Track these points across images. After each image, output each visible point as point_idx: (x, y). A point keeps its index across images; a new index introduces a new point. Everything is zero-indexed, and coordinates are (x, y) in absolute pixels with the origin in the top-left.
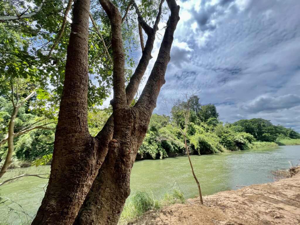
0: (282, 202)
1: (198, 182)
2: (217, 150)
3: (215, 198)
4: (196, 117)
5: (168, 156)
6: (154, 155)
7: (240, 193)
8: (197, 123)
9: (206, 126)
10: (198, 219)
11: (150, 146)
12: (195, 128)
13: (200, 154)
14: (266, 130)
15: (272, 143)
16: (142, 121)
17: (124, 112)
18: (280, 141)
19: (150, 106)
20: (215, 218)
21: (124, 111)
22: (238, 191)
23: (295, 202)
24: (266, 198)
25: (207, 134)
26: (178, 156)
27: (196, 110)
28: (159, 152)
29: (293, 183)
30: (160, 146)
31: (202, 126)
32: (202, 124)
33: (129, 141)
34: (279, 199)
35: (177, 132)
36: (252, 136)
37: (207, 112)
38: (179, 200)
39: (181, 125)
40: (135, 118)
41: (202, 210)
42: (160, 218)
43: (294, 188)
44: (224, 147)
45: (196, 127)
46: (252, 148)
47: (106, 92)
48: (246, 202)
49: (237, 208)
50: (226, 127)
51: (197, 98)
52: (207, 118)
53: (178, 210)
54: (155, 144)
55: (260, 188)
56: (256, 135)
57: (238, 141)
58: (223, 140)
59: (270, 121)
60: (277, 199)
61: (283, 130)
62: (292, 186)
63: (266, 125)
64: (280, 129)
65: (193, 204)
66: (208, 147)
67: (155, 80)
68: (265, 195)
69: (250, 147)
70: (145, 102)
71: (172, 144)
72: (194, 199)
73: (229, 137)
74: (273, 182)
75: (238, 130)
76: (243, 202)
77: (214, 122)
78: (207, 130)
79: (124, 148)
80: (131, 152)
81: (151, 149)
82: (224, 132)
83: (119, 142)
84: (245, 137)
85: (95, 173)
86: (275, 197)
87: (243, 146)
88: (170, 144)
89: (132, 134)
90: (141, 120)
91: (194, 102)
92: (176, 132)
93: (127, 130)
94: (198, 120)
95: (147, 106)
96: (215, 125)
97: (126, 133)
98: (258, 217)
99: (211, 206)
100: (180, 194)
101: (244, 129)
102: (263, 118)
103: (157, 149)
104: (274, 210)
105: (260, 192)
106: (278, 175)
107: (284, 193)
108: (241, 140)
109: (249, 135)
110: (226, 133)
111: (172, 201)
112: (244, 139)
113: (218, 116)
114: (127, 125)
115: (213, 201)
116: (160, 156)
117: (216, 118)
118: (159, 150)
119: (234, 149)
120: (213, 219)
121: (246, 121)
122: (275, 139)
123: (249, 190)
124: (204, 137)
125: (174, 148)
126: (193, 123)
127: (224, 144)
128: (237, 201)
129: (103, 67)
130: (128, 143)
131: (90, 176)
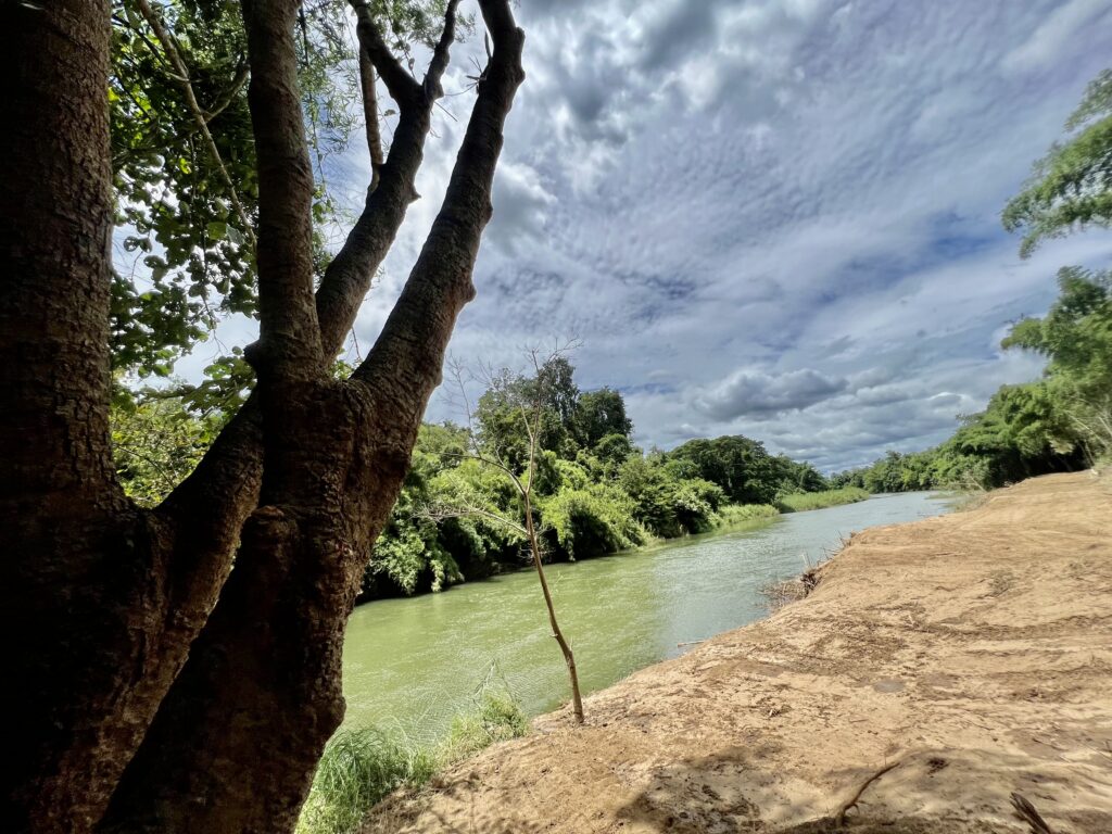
0: (786, 668)
1: (568, 654)
2: (625, 540)
3: (619, 695)
4: (564, 434)
5: (462, 577)
6: (408, 580)
7: (688, 666)
8: (566, 452)
9: (592, 461)
10: (569, 778)
11: (392, 546)
12: (558, 470)
13: (575, 556)
14: (752, 470)
15: (767, 508)
16: (387, 433)
17: (313, 396)
18: (783, 501)
19: (418, 378)
20: (621, 758)
21: (312, 390)
22: (685, 660)
23: (814, 660)
24: (750, 667)
25: (596, 488)
26: (502, 571)
27: (564, 408)
28: (428, 565)
29: (811, 613)
30: (434, 544)
31: (582, 463)
32: (581, 455)
33: (338, 510)
34: (780, 662)
35: (499, 486)
36: (719, 489)
37: (597, 414)
38: (503, 729)
39: (512, 460)
40: (359, 420)
41: (581, 744)
42: (434, 813)
43: (812, 624)
44: (646, 528)
45: (562, 465)
46: (718, 524)
47: (191, 314)
48: (704, 688)
49: (682, 712)
50: (652, 464)
51: (566, 366)
52: (596, 434)
53: (501, 763)
54: (412, 535)
55: (736, 640)
56: (730, 485)
57: (683, 507)
58: (642, 506)
59: (762, 443)
60: (775, 661)
61: (790, 470)
62: (808, 620)
63: (753, 455)
64: (784, 466)
65: (552, 730)
66: (600, 533)
67: (438, 282)
68: (749, 656)
69: (714, 523)
70: (401, 361)
71: (480, 529)
72: (554, 713)
73: (661, 496)
74: (768, 617)
75: (685, 474)
76: (696, 690)
77: (618, 448)
78: (597, 476)
79: (318, 540)
80: (347, 552)
81: (395, 557)
82: (647, 481)
83: (293, 517)
84: (701, 492)
85: (158, 668)
86: (771, 658)
87: (696, 520)
88: (471, 530)
89: (350, 483)
90: (383, 431)
91: (558, 380)
92: (495, 485)
93: (328, 469)
94: (568, 441)
95: (407, 378)
96: (620, 459)
97: (323, 482)
98: (732, 725)
99: (608, 723)
100: (507, 708)
101: (699, 469)
102: (746, 436)
103: (422, 555)
104: (769, 694)
105: (737, 651)
106: (776, 596)
107: (790, 642)
108: (691, 502)
109: (712, 488)
110: (653, 482)
111: (478, 738)
112: (701, 498)
113: (629, 427)
114: (328, 448)
115: (613, 707)
116: (433, 579)
117: (622, 436)
118: (429, 559)
119: (672, 531)
120: (613, 765)
121: (705, 445)
122: (772, 495)
123: (711, 652)
124: (586, 499)
125: (486, 544)
126: (553, 454)
127: (646, 518)
128: (680, 691)
129: (173, 201)
130: (335, 521)
131: (132, 685)
